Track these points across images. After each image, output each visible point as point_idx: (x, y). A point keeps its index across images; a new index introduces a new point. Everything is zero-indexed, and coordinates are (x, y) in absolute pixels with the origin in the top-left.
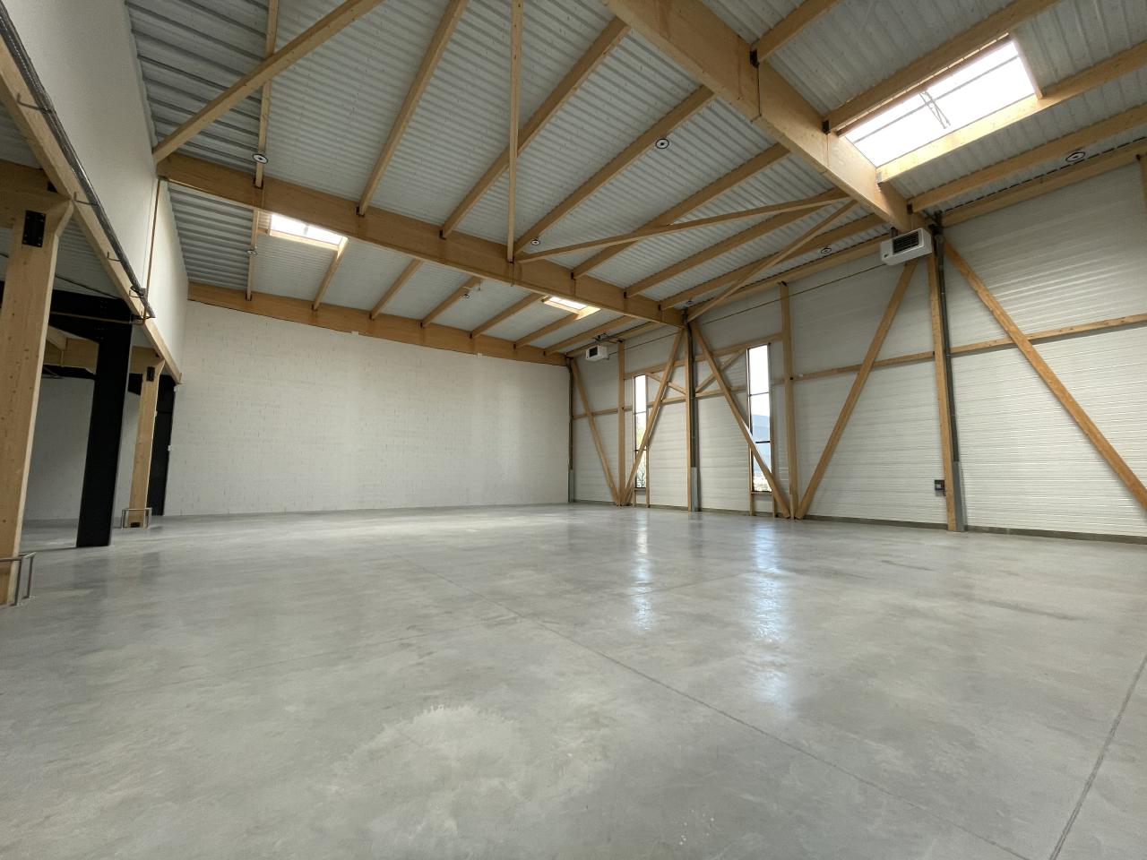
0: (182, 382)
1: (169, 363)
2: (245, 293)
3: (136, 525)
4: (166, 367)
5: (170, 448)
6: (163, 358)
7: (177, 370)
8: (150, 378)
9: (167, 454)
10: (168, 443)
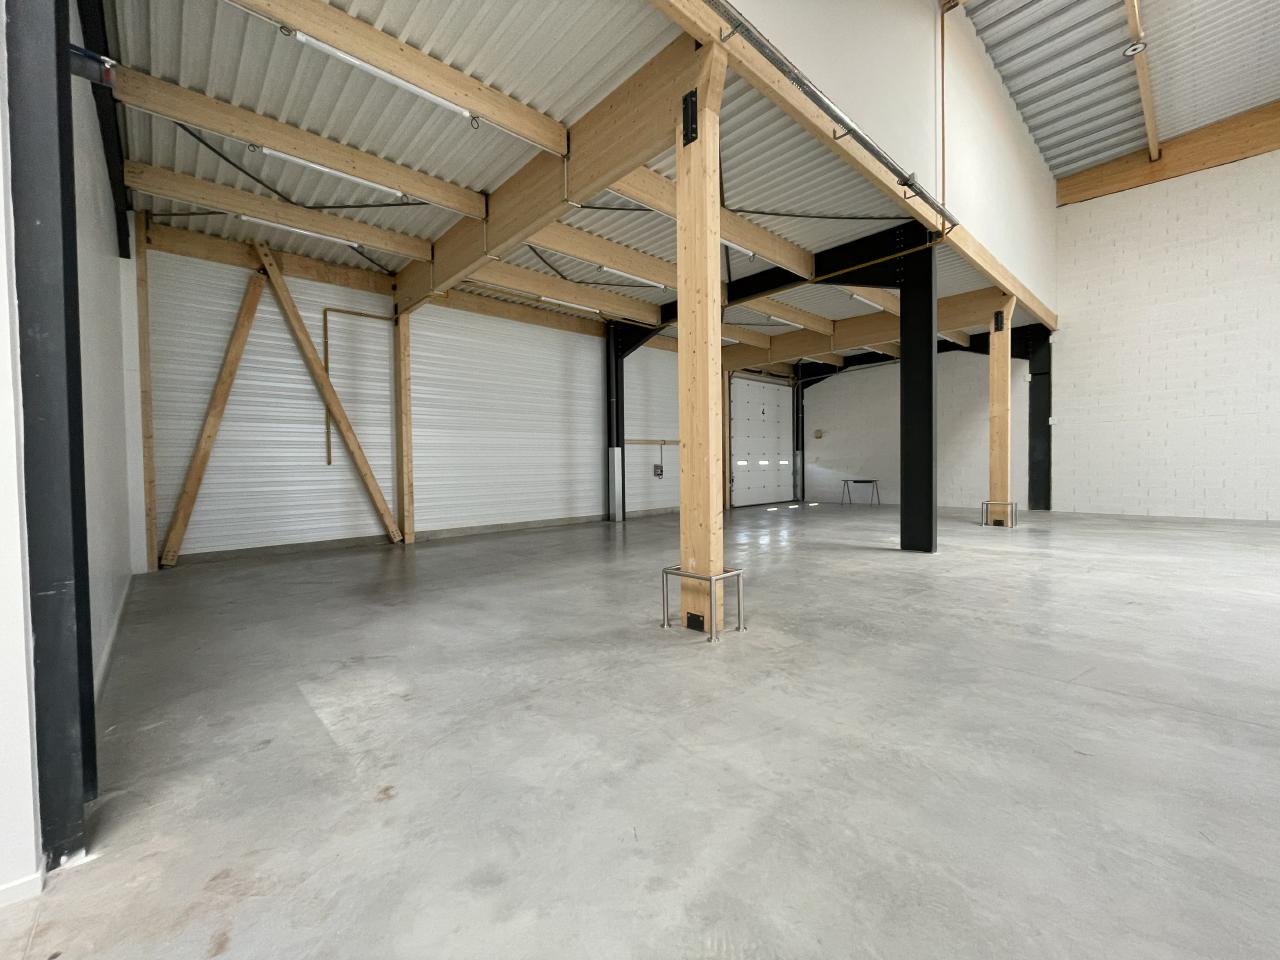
0: (1058, 327)
1: (1021, 298)
2: (1146, 150)
3: (999, 523)
4: (1020, 305)
5: (1051, 421)
6: (1012, 295)
7: (1047, 311)
8: (999, 327)
9: (1048, 428)
10: (1048, 413)
